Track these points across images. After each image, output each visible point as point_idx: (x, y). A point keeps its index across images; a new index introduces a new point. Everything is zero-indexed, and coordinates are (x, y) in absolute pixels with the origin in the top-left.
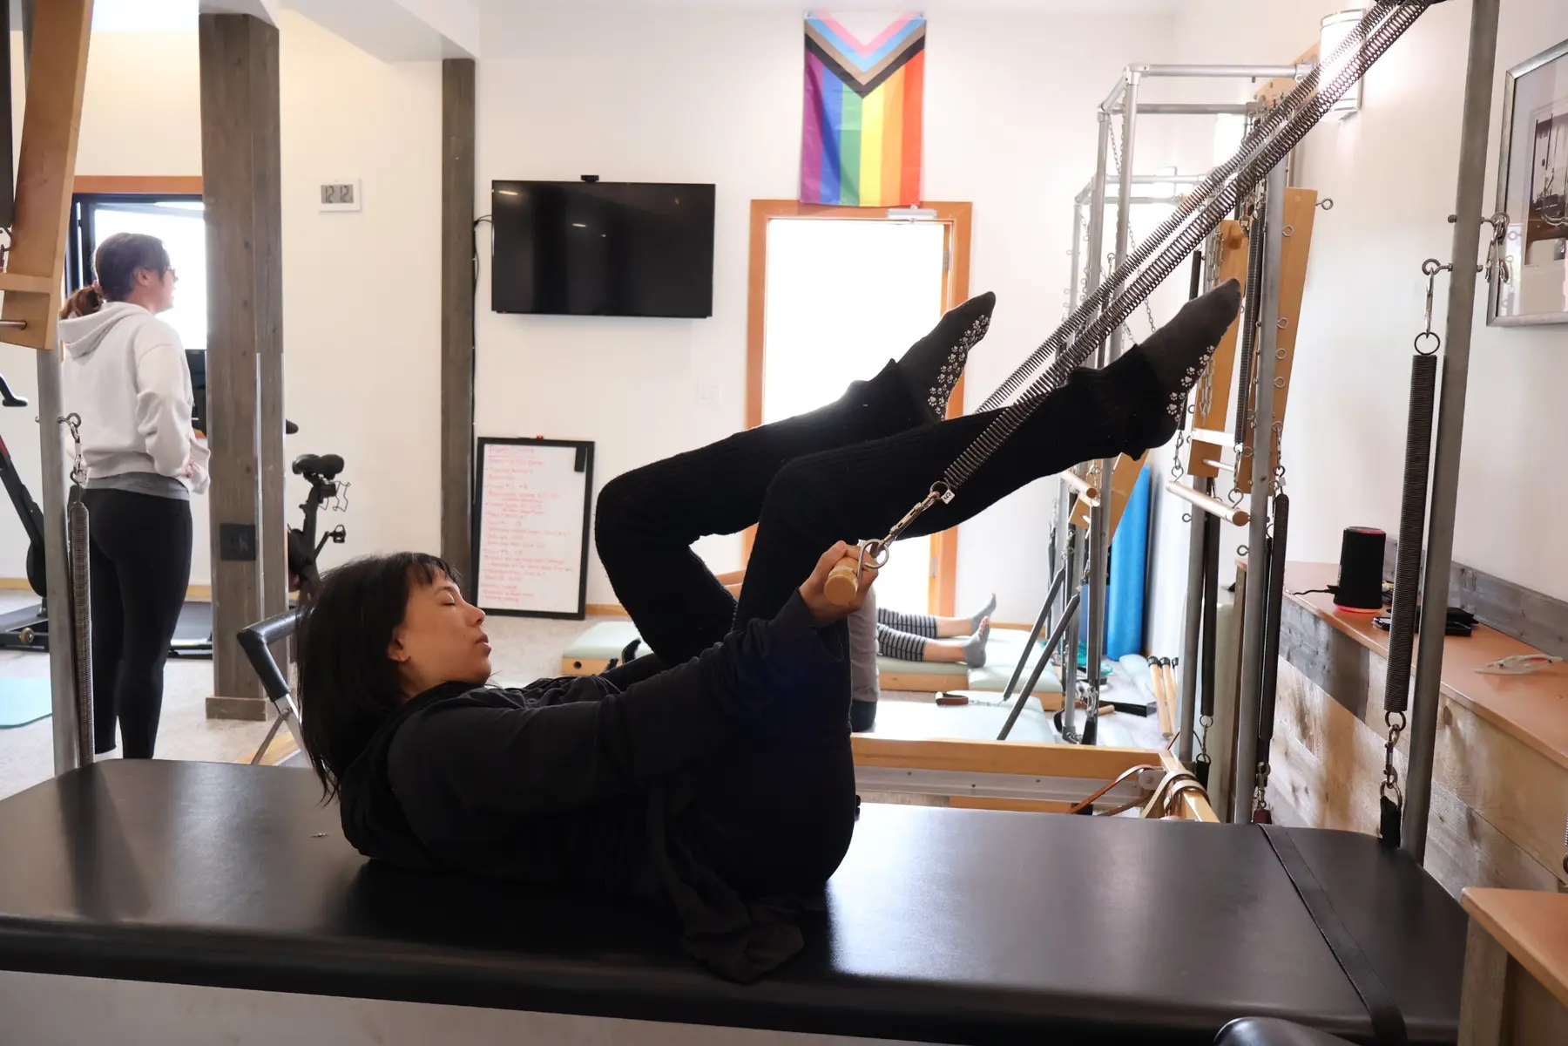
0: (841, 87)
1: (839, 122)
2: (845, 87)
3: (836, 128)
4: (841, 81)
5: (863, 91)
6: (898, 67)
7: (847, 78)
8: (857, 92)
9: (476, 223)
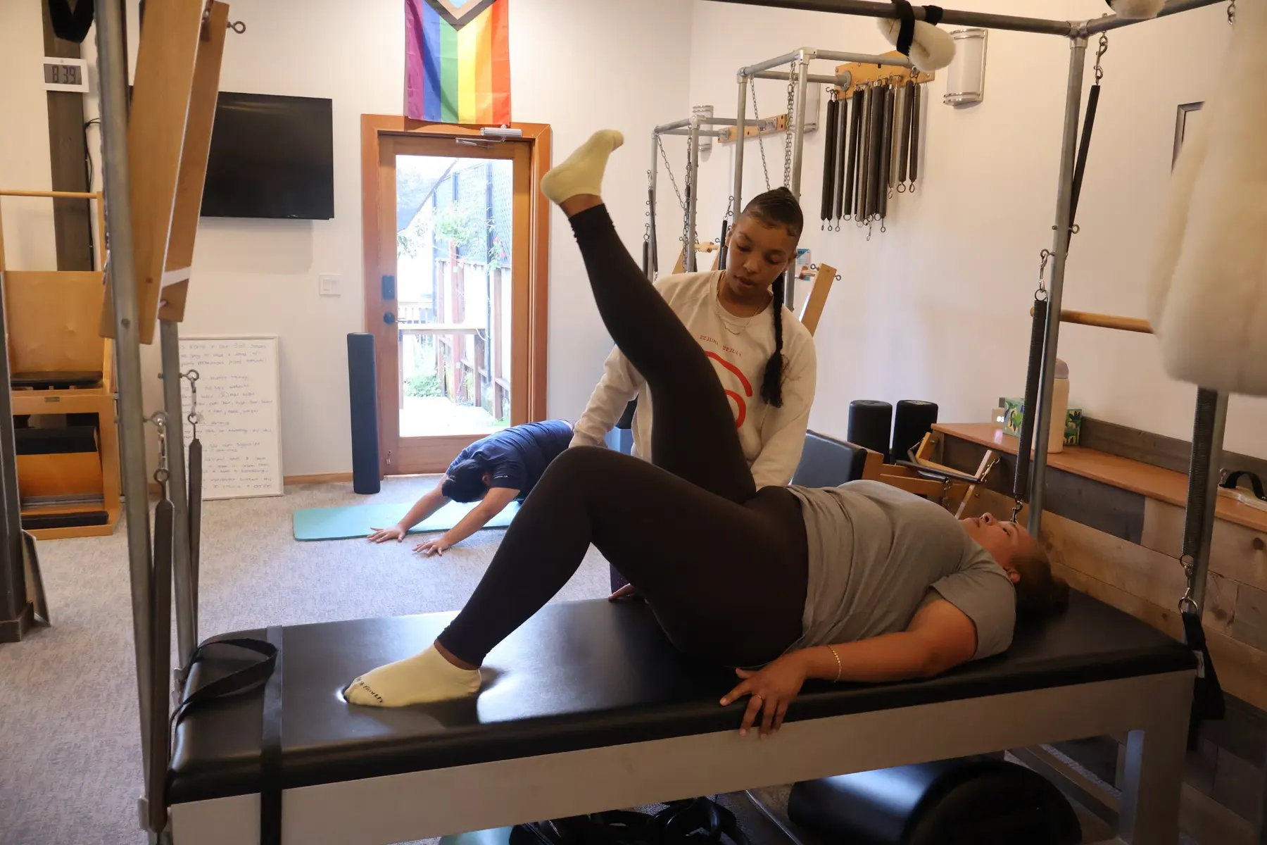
0: (439, 19)
1: (439, 51)
2: (442, 20)
3: (436, 55)
4: (437, 15)
5: (458, 24)
6: (488, 6)
7: (443, 12)
8: (452, 25)
9: (88, 125)
